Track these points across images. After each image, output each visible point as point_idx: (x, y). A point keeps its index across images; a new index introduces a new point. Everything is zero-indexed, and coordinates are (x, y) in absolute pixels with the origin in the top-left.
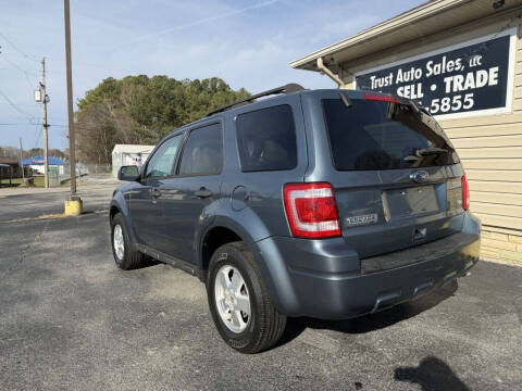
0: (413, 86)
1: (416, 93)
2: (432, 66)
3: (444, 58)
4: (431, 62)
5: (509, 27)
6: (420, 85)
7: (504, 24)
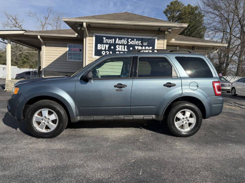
0: (123, 46)
1: (124, 49)
2: (131, 41)
3: (135, 39)
4: (130, 39)
5: (155, 36)
6: (126, 46)
7: (154, 35)
